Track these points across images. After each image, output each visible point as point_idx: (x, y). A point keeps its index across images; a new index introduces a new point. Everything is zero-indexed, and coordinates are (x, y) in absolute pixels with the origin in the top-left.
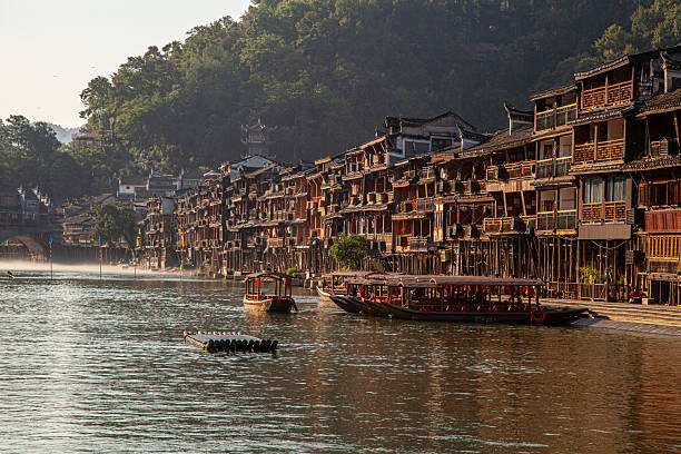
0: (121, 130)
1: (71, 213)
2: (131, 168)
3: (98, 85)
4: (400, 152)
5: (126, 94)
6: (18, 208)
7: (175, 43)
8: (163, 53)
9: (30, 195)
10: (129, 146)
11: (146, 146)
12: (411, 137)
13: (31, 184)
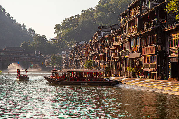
0: (63, 37)
1: (47, 58)
2: (65, 47)
3: (58, 26)
4: (101, 36)
5: (64, 28)
6: (35, 57)
7: (78, 15)
8: (75, 17)
9: (38, 53)
10: (65, 41)
11: (69, 41)
12: (105, 31)
13: (38, 51)
